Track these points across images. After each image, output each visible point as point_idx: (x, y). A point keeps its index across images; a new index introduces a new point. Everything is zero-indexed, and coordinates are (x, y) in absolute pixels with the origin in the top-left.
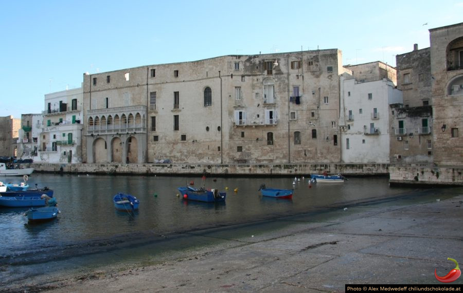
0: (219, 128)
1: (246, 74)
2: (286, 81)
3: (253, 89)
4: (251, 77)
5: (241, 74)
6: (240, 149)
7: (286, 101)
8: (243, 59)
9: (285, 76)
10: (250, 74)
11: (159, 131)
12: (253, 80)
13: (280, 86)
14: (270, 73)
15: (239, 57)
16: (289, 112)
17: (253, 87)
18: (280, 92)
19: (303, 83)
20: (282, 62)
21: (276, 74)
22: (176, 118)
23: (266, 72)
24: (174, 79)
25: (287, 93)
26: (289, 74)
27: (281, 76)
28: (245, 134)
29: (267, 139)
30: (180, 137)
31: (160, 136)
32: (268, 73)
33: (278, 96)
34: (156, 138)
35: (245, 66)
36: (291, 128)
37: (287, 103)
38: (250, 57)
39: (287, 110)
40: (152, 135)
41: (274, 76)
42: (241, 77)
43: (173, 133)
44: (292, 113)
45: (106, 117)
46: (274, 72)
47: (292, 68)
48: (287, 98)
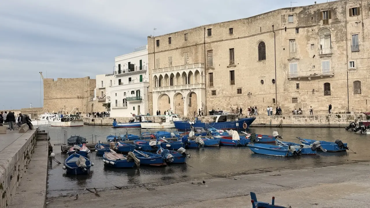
0: (274, 81)
1: (300, 26)
2: (344, 30)
3: (308, 41)
4: (306, 28)
5: (295, 26)
6: (295, 100)
7: (344, 50)
8: (298, 11)
9: (343, 24)
10: (305, 26)
11: (216, 86)
12: (308, 31)
13: (336, 35)
14: (326, 22)
15: (294, 9)
16: (347, 61)
17: (308, 38)
18: (337, 42)
19: (363, 30)
20: (339, 10)
21: (332, 23)
22: (232, 73)
23: (322, 22)
24: (229, 37)
25: (344, 41)
26: (346, 22)
27: (339, 25)
28: (300, 86)
29: (323, 90)
30: (236, 91)
31: (218, 90)
32: (324, 23)
33: (335, 46)
34: (214, 93)
35: (299, 17)
36: (350, 77)
37: (345, 52)
38: (304, 8)
39: (345, 59)
40: (210, 90)
41: (330, 25)
42: (295, 30)
43: (230, 87)
44: (351, 62)
45: (169, 74)
46: (330, 21)
47: (350, 15)
48: (345, 47)
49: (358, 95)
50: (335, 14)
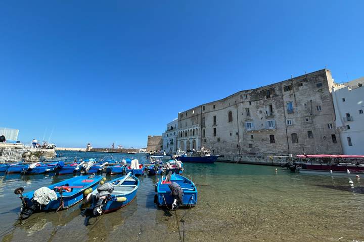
0: (237, 134)
1: (252, 100)
2: (281, 100)
3: (258, 109)
5: (249, 101)
6: (250, 146)
7: (282, 113)
8: (250, 92)
9: (280, 97)
10: (255, 100)
11: (207, 137)
12: (257, 103)
13: (276, 104)
14: (268, 97)
15: (247, 91)
16: (285, 120)
17: (257, 107)
18: (277, 108)
19: (295, 99)
20: (277, 88)
21: (273, 97)
22: (215, 129)
23: (266, 97)
24: (213, 110)
25: (282, 108)
26: (283, 96)
27: (277, 97)
28: (254, 136)
29: (270, 139)
30: (217, 140)
31: (207, 139)
32: (267, 98)
33: (276, 111)
34: (205, 141)
35: (251, 95)
36: (288, 131)
37: (283, 115)
38: (254, 90)
39: (284, 119)
40: (203, 139)
41: (271, 99)
42: (249, 103)
43: (213, 138)
44: (288, 121)
45: (185, 131)
46: (271, 96)
47: (285, 91)
48: (283, 111)
49: (296, 144)
50: (274, 91)
